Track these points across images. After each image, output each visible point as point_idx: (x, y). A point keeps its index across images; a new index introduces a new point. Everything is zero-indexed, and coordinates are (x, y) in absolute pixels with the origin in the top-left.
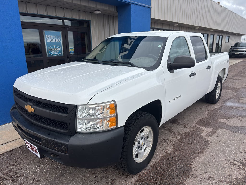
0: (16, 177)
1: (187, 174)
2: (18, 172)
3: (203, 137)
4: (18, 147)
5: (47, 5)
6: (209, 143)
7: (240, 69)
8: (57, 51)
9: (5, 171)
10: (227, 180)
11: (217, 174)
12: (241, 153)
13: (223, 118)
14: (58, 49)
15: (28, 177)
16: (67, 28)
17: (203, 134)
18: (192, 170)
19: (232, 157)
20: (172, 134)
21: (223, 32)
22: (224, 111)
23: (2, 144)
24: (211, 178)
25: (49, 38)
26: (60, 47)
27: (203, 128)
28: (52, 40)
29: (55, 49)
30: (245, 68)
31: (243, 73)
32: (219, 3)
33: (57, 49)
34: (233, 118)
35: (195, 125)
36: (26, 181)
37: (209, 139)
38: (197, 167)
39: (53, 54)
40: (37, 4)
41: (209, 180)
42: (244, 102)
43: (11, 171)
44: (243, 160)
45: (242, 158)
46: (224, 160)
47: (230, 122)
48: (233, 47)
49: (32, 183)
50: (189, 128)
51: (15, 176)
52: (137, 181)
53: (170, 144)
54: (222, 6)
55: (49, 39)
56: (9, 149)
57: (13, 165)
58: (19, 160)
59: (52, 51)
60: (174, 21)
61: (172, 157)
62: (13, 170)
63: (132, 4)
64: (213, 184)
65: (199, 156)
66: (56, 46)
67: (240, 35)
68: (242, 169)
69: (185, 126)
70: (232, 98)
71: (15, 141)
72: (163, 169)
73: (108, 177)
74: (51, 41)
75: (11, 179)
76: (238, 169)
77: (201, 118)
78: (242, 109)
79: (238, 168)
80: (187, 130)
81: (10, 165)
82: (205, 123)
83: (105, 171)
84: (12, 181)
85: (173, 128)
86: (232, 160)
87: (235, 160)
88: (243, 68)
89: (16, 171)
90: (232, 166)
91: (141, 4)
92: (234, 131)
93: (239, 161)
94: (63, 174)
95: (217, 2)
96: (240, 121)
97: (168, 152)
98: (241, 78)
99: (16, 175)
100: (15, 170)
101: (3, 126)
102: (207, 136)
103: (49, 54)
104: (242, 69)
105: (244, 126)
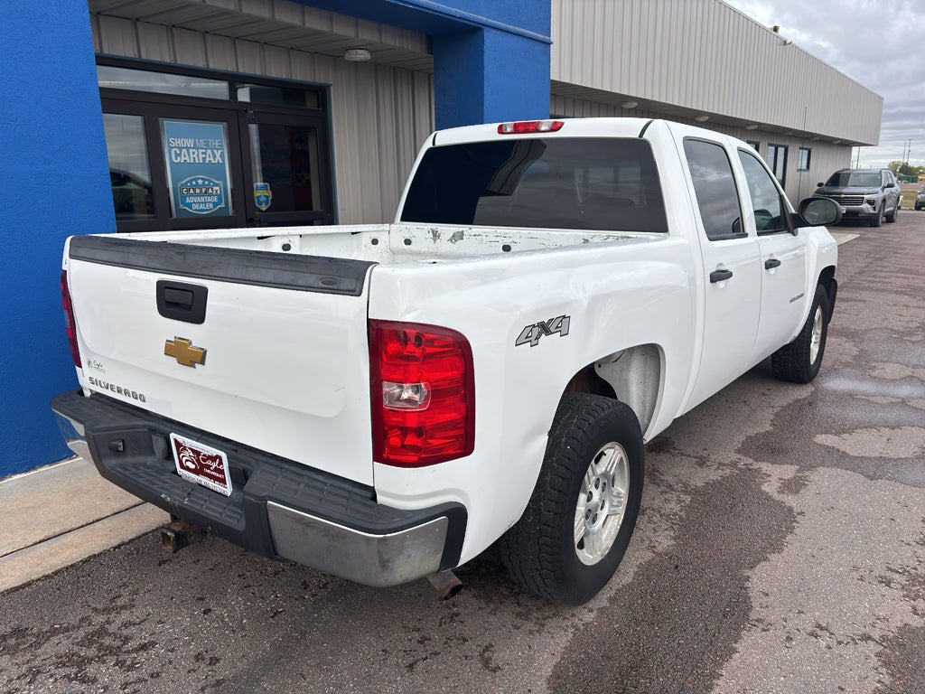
0: (128, 652)
1: (738, 618)
2: (133, 634)
3: (769, 498)
4: (108, 548)
5: (173, 26)
6: (795, 517)
7: (858, 265)
8: (211, 195)
9: (82, 633)
10: (876, 634)
11: (840, 615)
12: (908, 544)
13: (826, 433)
14: (215, 188)
15: (172, 651)
16: (247, 111)
17: (770, 488)
18: (753, 604)
19: (879, 559)
20: (663, 488)
21: (791, 134)
22: (826, 410)
23: (44, 541)
24: (822, 628)
25: (180, 149)
26: (220, 183)
27: (765, 467)
28: (192, 156)
29: (204, 190)
30: (872, 260)
31: (870, 279)
32: (776, 29)
33: (210, 191)
34: (860, 431)
35: (734, 457)
36: (170, 663)
37: (790, 500)
38: (767, 595)
39: (195, 207)
40: (138, 23)
41: (816, 637)
42: (889, 376)
43: (102, 632)
44: (916, 569)
45: (914, 563)
46: (856, 568)
47: (852, 444)
48: (825, 189)
49: (194, 671)
50: (718, 468)
51: (124, 650)
52: (568, 650)
53: (659, 524)
54: (785, 42)
55: (181, 151)
56: (74, 556)
57: (107, 610)
58: (125, 592)
59: (192, 195)
60: (625, 92)
61: (677, 567)
62: (112, 629)
63: (488, 29)
64: (830, 648)
65: (766, 559)
66: (204, 180)
67: (846, 145)
68: (919, 597)
69: (702, 462)
70: (847, 365)
71: (92, 527)
72: (654, 607)
73: (465, 640)
74: (187, 158)
75: (111, 661)
76: (905, 596)
77: (752, 432)
78: (885, 401)
79: (905, 593)
80: (713, 475)
81: (95, 610)
82: (768, 448)
83: (452, 620)
84: (114, 665)
85: (662, 469)
86: (880, 570)
87: (890, 569)
88: (867, 260)
89: (125, 632)
90: (883, 588)
91: (516, 28)
92: (871, 473)
93: (905, 571)
94: (303, 634)
95: (770, 26)
96: (885, 440)
97: (659, 549)
98: (864, 295)
99: (124, 644)
100: (119, 629)
101: (28, 474)
102: (783, 493)
103: (182, 206)
104: (863, 265)
105: (903, 457)
